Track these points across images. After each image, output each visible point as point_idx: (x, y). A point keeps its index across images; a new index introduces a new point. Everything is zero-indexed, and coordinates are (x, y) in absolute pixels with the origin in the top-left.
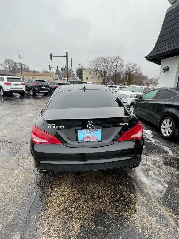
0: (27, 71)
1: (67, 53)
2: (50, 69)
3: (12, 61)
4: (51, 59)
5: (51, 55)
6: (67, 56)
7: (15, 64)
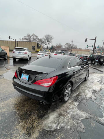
0: (75, 48)
1: (96, 37)
2: (87, 47)
3: (69, 44)
4: (86, 42)
5: (86, 39)
6: (95, 39)
7: (70, 45)
